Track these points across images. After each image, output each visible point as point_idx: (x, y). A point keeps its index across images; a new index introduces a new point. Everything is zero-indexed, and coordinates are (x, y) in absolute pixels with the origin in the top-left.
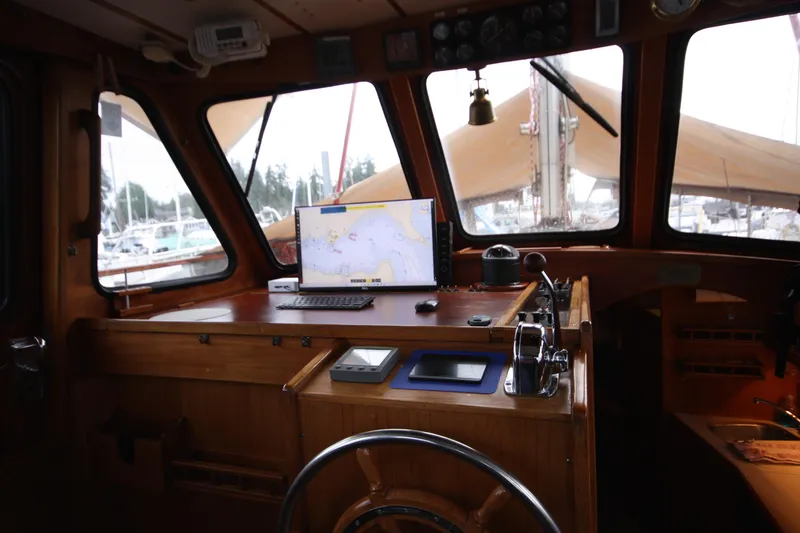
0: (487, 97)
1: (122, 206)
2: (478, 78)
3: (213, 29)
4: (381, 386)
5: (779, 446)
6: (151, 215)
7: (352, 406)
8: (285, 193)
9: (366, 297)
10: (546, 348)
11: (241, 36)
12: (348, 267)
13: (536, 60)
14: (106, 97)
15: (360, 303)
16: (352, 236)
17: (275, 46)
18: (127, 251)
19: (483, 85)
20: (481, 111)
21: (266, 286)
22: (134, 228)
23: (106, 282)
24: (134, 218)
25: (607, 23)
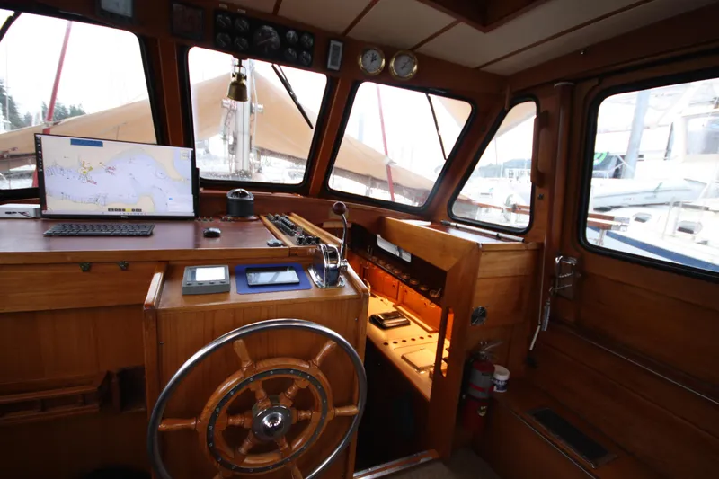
0: (244, 81)
2: (240, 65)
12: (104, 197)
13: (276, 66)
16: (110, 170)
19: (242, 71)
20: (238, 90)
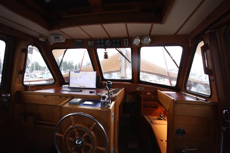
0: (107, 54)
1: (33, 67)
2: (106, 50)
3: (54, 37)
4: (78, 105)
5: (159, 121)
6: (40, 69)
7: (71, 109)
8: (73, 67)
9: (81, 90)
10: (107, 99)
11: (59, 38)
12: (79, 84)
13: (117, 49)
14: (30, 46)
15: (79, 90)
16: (80, 77)
17: (66, 40)
18: (32, 77)
19: (106, 52)
20: (106, 56)
21: (62, 86)
22: (35, 72)
23: (25, 83)
24: (35, 70)
25: (126, 44)
